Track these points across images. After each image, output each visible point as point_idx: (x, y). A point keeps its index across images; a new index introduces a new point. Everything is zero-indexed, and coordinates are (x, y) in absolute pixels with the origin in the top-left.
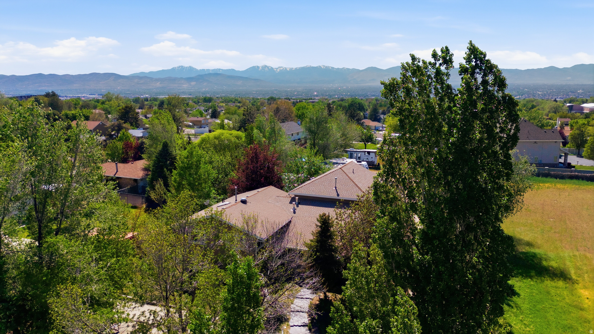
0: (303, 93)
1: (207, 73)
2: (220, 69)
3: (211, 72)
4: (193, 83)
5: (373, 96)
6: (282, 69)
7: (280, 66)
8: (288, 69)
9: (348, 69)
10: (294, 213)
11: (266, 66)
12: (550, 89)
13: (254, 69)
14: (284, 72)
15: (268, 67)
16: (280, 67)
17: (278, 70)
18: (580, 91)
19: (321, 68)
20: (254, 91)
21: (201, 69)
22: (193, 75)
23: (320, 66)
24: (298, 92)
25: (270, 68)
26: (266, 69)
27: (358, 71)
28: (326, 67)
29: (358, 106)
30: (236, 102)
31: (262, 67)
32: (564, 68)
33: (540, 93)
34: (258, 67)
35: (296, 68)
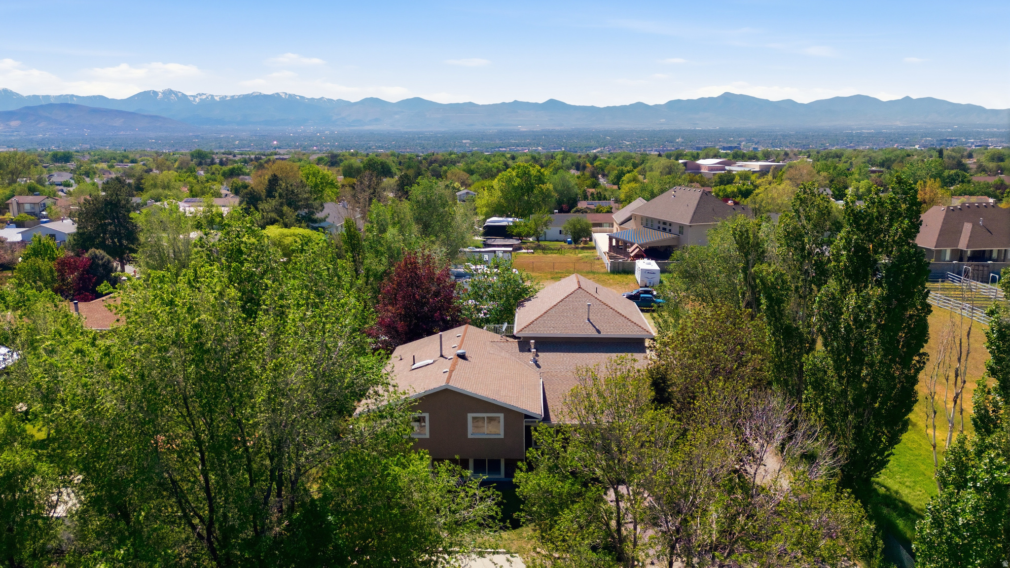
0: (251, 141)
1: (43, 103)
2: (73, 96)
3: (52, 101)
4: (14, 123)
5: (381, 147)
6: (204, 97)
7: (201, 92)
8: (217, 99)
9: (330, 101)
10: (539, 366)
11: (171, 92)
12: (641, 137)
13: (147, 96)
14: (209, 103)
15: (176, 93)
16: (200, 95)
17: (197, 100)
18: (679, 140)
19: (281, 96)
20: (151, 139)
21: (31, 94)
22: (12, 108)
23: (277, 94)
24: (241, 140)
25: (180, 94)
26: (173, 97)
27: (348, 104)
28: (290, 95)
29: (379, 167)
30: (126, 160)
31: (164, 93)
32: (656, 105)
33: (628, 143)
34: (155, 93)
35: (233, 97)
